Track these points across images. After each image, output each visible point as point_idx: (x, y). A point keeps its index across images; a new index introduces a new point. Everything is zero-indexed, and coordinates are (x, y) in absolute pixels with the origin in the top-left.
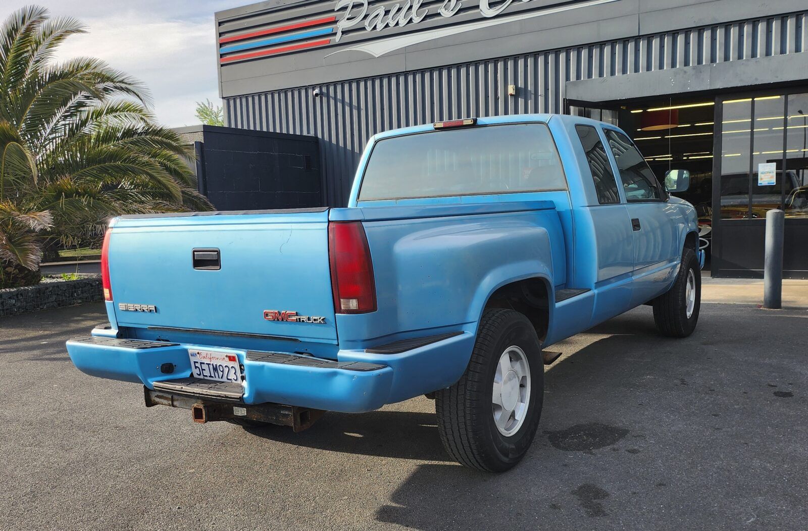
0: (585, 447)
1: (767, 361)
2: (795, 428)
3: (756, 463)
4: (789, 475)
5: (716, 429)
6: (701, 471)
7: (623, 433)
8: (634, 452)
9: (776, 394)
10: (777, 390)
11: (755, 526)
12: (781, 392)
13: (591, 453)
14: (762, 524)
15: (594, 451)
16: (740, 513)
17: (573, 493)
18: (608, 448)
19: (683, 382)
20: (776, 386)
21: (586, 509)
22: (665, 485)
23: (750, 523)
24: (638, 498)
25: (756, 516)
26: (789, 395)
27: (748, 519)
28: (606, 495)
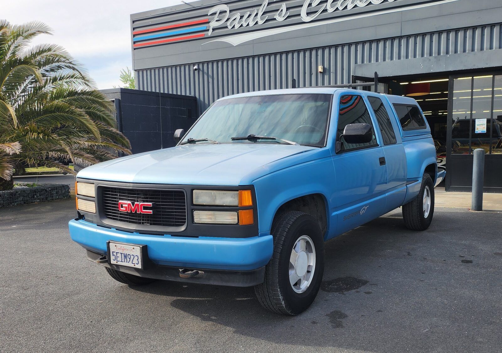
0: (340, 290)
1: (463, 242)
2: (468, 281)
3: (439, 299)
4: (456, 306)
5: (421, 281)
6: (405, 304)
7: (365, 283)
8: (369, 293)
9: (463, 261)
10: (464, 259)
11: (427, 333)
12: (466, 260)
13: (343, 294)
14: (432, 332)
15: (345, 293)
16: (421, 327)
17: (327, 315)
18: (354, 291)
19: (409, 254)
20: (464, 257)
21: (332, 324)
22: (382, 311)
23: (425, 332)
24: (364, 318)
25: (429, 328)
26: (471, 262)
27: (424, 330)
28: (345, 316)
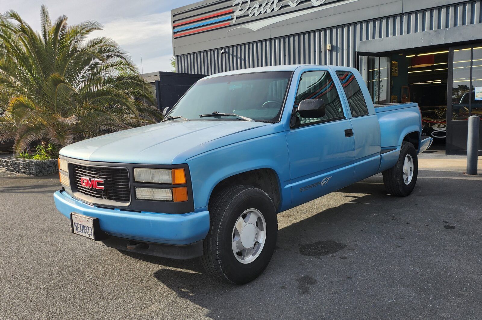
0: (317, 254)
1: (451, 207)
2: (446, 248)
3: (411, 267)
4: (427, 275)
5: (398, 247)
6: (376, 271)
7: (341, 247)
8: (343, 258)
9: (445, 227)
10: (447, 224)
11: (390, 305)
12: (449, 226)
13: (319, 258)
14: (395, 304)
15: (321, 257)
16: (386, 297)
17: (297, 280)
18: (330, 255)
19: (394, 218)
20: (448, 222)
21: (299, 290)
22: (351, 278)
23: (388, 303)
24: (332, 285)
25: (394, 299)
26: (453, 228)
27: (389, 300)
28: (315, 282)
